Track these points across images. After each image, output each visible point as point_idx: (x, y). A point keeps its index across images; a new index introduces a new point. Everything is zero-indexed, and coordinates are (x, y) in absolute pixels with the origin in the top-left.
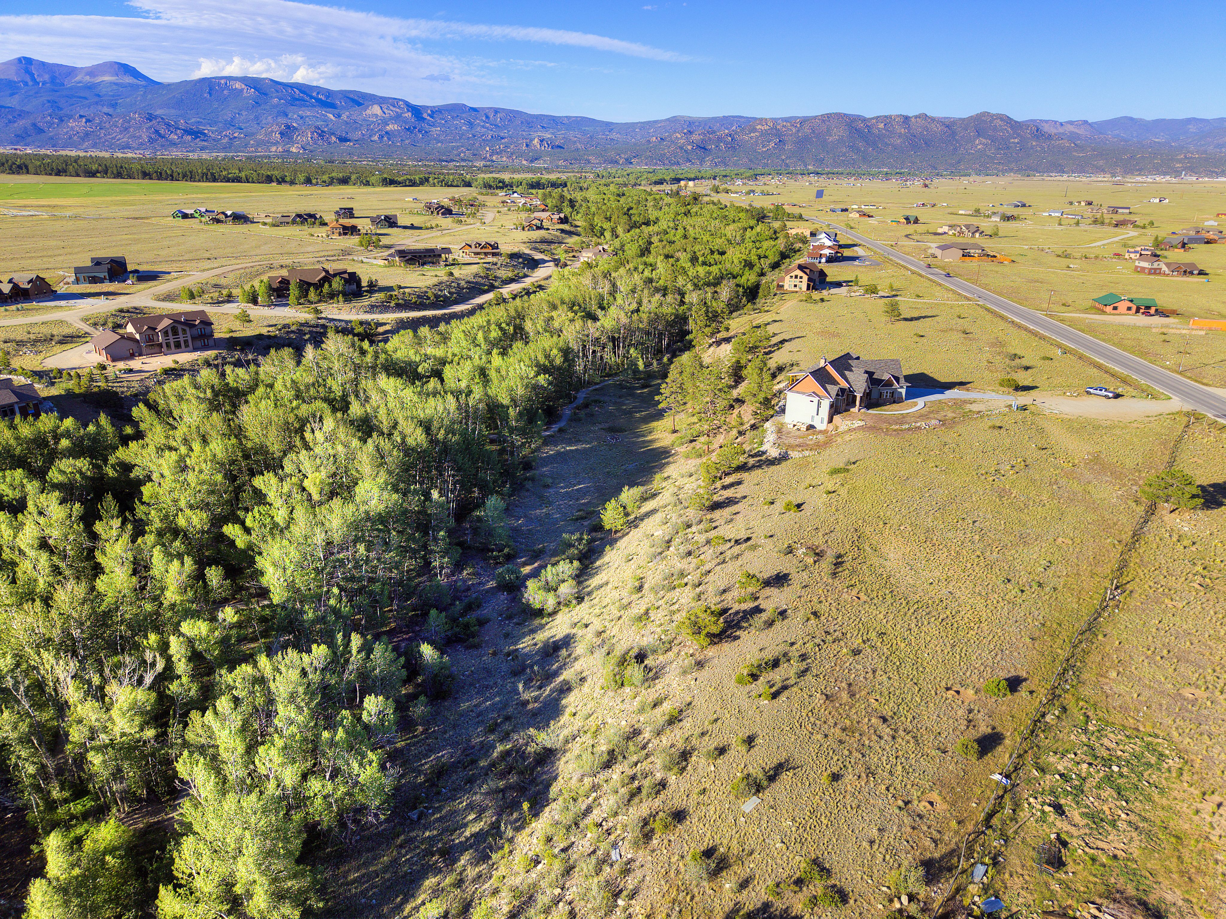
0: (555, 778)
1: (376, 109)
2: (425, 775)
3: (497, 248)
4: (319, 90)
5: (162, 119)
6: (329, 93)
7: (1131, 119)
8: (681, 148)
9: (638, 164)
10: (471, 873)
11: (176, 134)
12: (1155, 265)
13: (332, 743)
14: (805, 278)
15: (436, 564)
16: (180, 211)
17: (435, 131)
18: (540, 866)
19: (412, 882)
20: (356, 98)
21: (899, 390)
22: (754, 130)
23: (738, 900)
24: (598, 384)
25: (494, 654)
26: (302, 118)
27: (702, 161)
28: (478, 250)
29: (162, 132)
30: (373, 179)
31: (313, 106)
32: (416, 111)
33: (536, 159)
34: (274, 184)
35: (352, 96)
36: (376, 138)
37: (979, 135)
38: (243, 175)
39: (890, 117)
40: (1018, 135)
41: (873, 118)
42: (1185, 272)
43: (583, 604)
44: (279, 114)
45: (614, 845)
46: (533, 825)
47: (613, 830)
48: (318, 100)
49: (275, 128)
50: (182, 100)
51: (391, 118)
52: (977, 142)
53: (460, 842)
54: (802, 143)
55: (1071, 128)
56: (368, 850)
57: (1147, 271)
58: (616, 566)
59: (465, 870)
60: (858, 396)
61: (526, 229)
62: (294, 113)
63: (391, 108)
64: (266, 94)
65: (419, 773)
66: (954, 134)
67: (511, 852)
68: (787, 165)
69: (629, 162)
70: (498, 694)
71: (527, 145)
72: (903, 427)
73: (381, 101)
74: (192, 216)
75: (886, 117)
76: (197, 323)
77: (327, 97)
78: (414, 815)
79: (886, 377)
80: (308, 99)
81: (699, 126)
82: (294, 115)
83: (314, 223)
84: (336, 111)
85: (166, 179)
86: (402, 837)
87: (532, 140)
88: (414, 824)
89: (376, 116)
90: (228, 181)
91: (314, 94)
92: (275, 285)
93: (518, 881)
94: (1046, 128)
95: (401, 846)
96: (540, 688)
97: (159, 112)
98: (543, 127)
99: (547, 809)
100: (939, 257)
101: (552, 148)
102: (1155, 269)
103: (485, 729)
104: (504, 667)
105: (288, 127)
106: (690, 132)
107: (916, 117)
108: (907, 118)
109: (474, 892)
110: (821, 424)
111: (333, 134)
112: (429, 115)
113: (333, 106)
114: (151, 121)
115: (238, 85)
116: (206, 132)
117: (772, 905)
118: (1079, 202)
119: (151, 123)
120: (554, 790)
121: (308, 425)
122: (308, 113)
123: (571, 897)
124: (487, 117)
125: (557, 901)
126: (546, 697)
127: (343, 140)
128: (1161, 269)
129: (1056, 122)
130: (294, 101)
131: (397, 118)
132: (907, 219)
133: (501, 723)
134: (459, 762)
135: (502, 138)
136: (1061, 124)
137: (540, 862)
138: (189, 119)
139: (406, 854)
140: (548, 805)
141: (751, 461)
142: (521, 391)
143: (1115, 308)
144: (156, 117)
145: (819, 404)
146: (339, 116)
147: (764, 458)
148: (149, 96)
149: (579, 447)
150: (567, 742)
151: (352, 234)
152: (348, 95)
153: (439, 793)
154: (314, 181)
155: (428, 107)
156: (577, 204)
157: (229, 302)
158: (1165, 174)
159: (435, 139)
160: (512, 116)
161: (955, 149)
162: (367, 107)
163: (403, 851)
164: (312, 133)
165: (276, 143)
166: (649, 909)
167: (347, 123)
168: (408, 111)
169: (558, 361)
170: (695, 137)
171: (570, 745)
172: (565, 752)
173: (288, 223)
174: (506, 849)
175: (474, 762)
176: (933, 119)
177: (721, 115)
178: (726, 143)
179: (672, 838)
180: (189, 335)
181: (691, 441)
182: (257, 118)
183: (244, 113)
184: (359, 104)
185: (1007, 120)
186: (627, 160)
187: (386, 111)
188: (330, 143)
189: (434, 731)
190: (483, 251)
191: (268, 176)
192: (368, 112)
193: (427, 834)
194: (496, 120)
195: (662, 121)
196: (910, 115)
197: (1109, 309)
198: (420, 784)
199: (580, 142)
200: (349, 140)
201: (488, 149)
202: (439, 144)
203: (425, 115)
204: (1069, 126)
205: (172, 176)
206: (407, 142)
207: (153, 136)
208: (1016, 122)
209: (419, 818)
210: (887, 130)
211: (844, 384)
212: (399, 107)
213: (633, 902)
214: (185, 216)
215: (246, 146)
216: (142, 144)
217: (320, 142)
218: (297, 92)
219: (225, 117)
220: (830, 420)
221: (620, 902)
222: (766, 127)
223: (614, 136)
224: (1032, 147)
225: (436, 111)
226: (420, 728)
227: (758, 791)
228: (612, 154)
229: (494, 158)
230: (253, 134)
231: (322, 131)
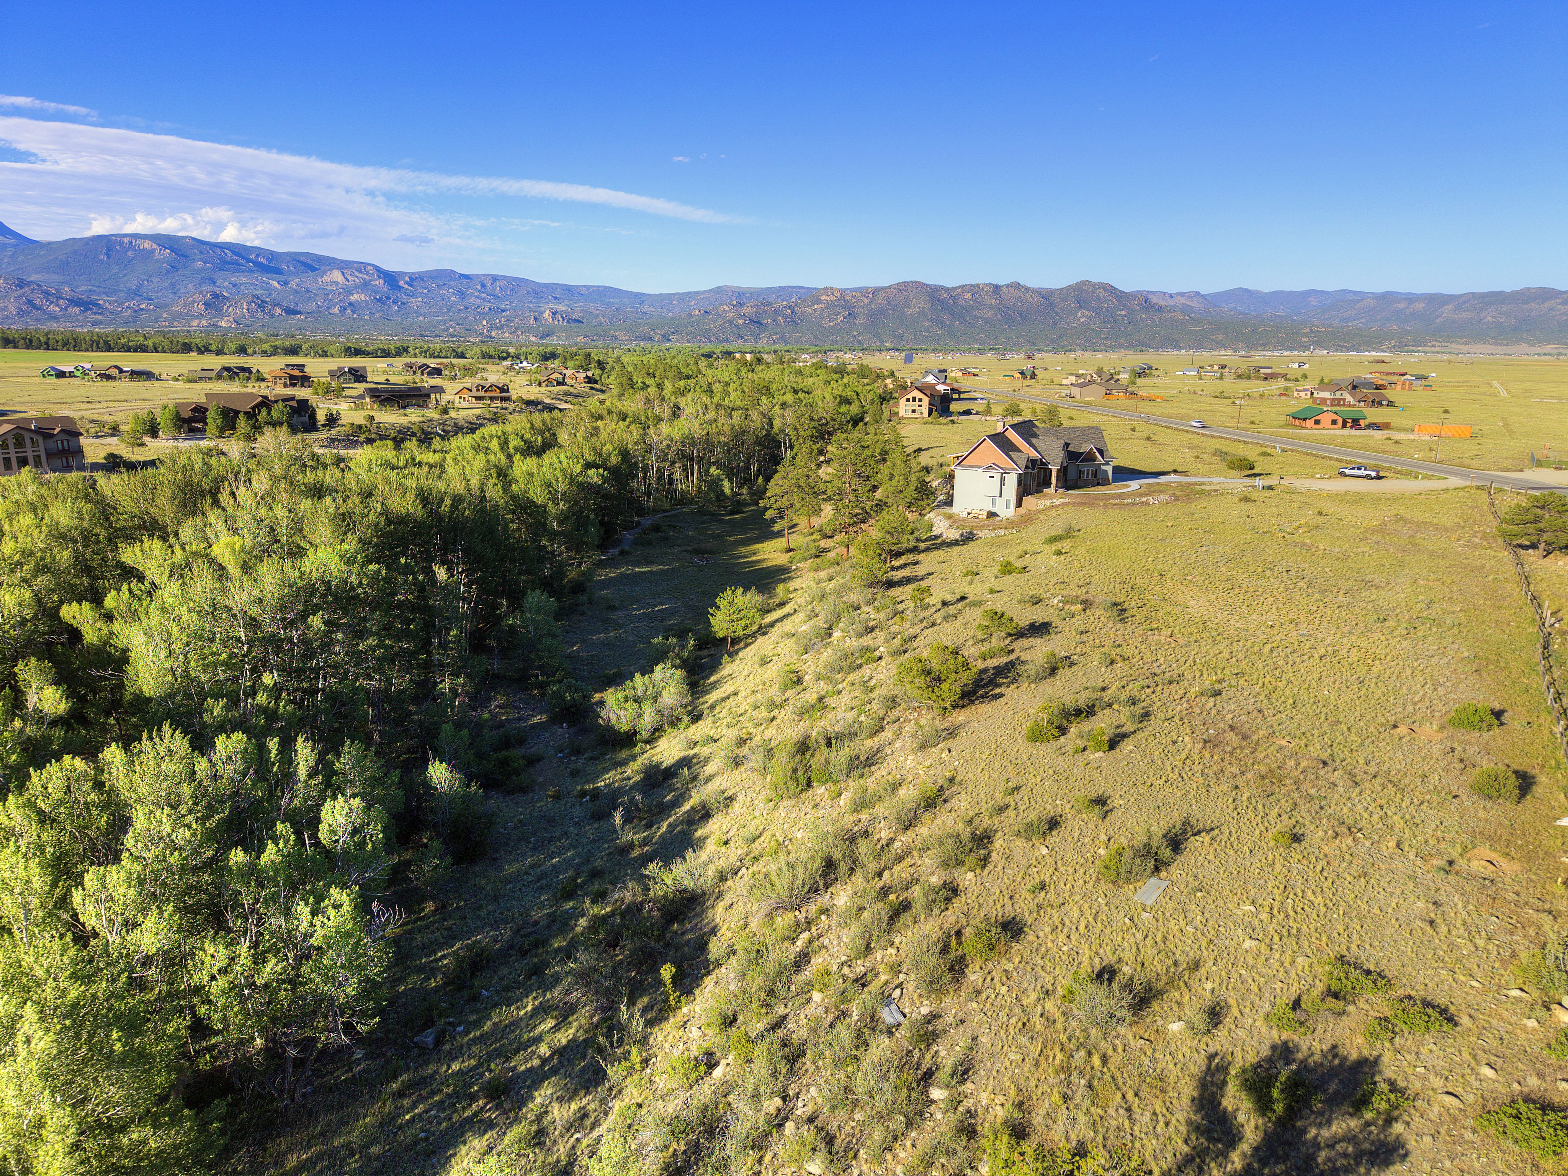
0: (714, 931)
1: (336, 276)
2: (444, 974)
3: (507, 391)
4: (258, 251)
5: (38, 285)
6: (273, 256)
7: (1247, 290)
8: (731, 322)
9: (678, 341)
10: (560, 1114)
11: (58, 305)
12: (1338, 395)
13: (252, 872)
14: (926, 400)
15: (445, 686)
16: (53, 369)
17: (415, 302)
18: (718, 1073)
19: (429, 1154)
20: (309, 262)
21: (1104, 467)
22: (818, 301)
23: (1212, 1050)
24: (667, 511)
25: (557, 797)
26: (235, 285)
27: (757, 338)
28: (481, 394)
29: (37, 302)
30: (332, 349)
31: (250, 271)
32: (390, 278)
33: (548, 335)
34: (194, 354)
35: (303, 259)
36: (336, 310)
37: (1081, 307)
38: (150, 342)
39: (978, 286)
40: (1125, 306)
41: (958, 288)
42: (1373, 402)
43: (700, 722)
44: (203, 281)
45: (886, 999)
46: (685, 1010)
47: (869, 976)
48: (257, 264)
49: (198, 297)
50: (68, 263)
51: (356, 287)
52: (1079, 314)
53: (530, 1070)
54: (877, 316)
55: (1182, 300)
56: (330, 1109)
57: (1328, 402)
58: (745, 673)
59: (546, 1112)
60: (1054, 469)
61: (544, 384)
62: (225, 280)
63: (357, 273)
64: (186, 256)
65: (432, 972)
66: (1052, 305)
67: (646, 1062)
68: (860, 342)
69: (666, 338)
70: (572, 846)
71: (536, 319)
72: (1126, 501)
73: (343, 265)
74: (71, 375)
75: (972, 285)
76: (56, 432)
77: (270, 260)
78: (428, 1038)
79: (1085, 448)
80: (243, 262)
81: (750, 298)
82: (224, 283)
83: (249, 378)
84: (282, 278)
85: (39, 348)
86: (404, 1077)
87: (541, 313)
88: (425, 1054)
89: (337, 283)
90: (129, 351)
91: (253, 257)
92: (186, 414)
93: (672, 1107)
94: (1154, 299)
95: (401, 1094)
96: (649, 826)
97: (33, 278)
98: (555, 298)
99: (709, 981)
100: (1077, 397)
101: (568, 322)
102: (1339, 400)
103: (554, 895)
104: (578, 812)
105: (215, 296)
106: (741, 304)
107: (1007, 286)
108: (997, 287)
109: (573, 1147)
110: (1006, 510)
111: (278, 304)
112: (407, 283)
113: (278, 271)
114: (21, 288)
115: (147, 245)
116: (101, 302)
117: (1297, 1048)
118: (1212, 366)
119: (21, 291)
120: (715, 948)
121: (226, 484)
122: (244, 280)
123: (810, 1108)
124: (483, 286)
125: (779, 1122)
126: (661, 836)
127: (290, 312)
128: (1344, 399)
129: (1165, 293)
130: (224, 265)
131: (365, 286)
132: (1022, 373)
133: (584, 883)
134: (511, 947)
135: (503, 311)
136: (1171, 296)
137: (717, 1064)
138: (77, 287)
139: (414, 1106)
140: (709, 973)
141: (922, 546)
142: (562, 487)
143: (1317, 422)
144: (29, 284)
145: (1002, 480)
146: (286, 283)
147: (939, 541)
148: (21, 258)
149: (654, 568)
150: (722, 877)
151: (303, 386)
152: (298, 258)
153: (474, 998)
154: (250, 351)
155: (405, 273)
156: (608, 367)
157: (113, 435)
158: (1292, 349)
159: (415, 312)
160: (515, 284)
161: (1055, 323)
162: (324, 273)
163: (406, 1102)
164: (249, 304)
165: (200, 316)
166: (1013, 1092)
167: (296, 292)
168: (379, 277)
169: (615, 460)
170: (748, 310)
171: (730, 883)
172: (720, 895)
173: (210, 379)
174: (635, 1056)
175: (543, 942)
176: (1027, 289)
177: (776, 284)
178: (785, 317)
179: (1009, 967)
180: (41, 448)
181: (817, 556)
182: (173, 285)
183: (155, 280)
184: (314, 269)
185: (1111, 290)
186: (664, 336)
187: (349, 277)
188: (273, 316)
189: (458, 908)
190: (489, 394)
191: (185, 344)
192: (326, 278)
193: (455, 1067)
194: (494, 289)
195: (704, 292)
196: (1001, 284)
197: (1309, 423)
198: (436, 990)
199: (604, 317)
200: (300, 313)
201: (485, 323)
202: (421, 318)
203: (401, 283)
204: (1180, 298)
205: (47, 343)
206: (377, 315)
207: (24, 308)
208: (1121, 292)
209: (438, 1042)
210: (975, 301)
211: (1034, 454)
212: (367, 273)
213: (969, 1087)
214: (61, 374)
215: (157, 320)
216: (7, 317)
217: (260, 315)
218: (229, 253)
219: (129, 285)
220: (1019, 504)
221: (936, 1093)
222: (833, 298)
223: (646, 308)
224: (1142, 320)
225: (415, 279)
226: (430, 906)
227: (1157, 869)
228: (645, 329)
229: (493, 334)
230: (167, 305)
231: (263, 301)
